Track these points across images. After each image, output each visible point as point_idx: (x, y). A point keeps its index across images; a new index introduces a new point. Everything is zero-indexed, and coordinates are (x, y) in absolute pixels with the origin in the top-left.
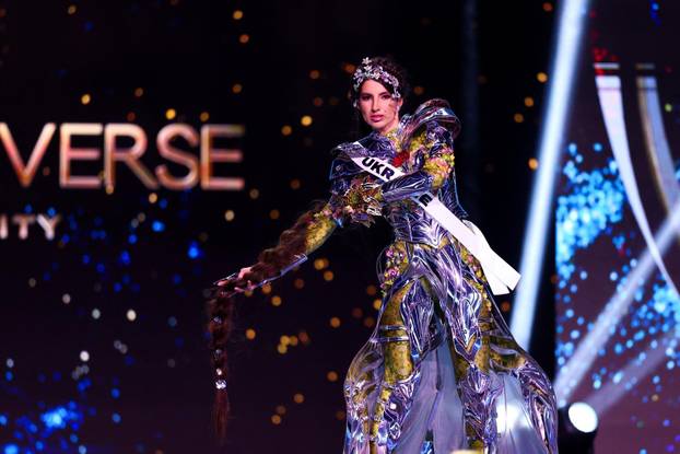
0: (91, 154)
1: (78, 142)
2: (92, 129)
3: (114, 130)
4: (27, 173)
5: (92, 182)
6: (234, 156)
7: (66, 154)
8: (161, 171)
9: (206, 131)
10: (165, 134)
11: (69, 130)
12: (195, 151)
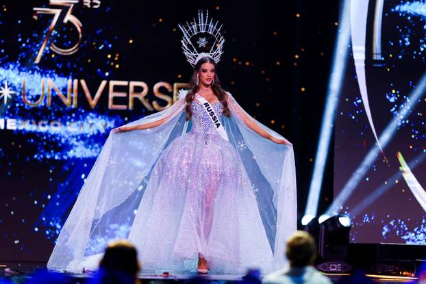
0: (123, 95)
1: (117, 89)
3: (133, 84)
4: (93, 103)
5: (123, 107)
7: (112, 95)
8: (154, 103)
9: (175, 85)
10: (157, 86)
11: (113, 83)
12: (171, 94)
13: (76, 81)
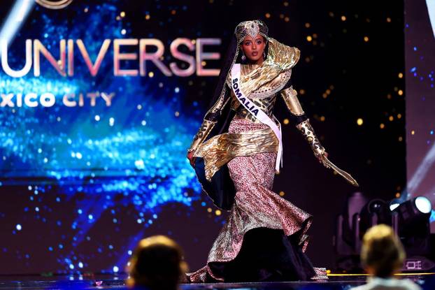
0: (132, 56)
1: (124, 49)
2: (133, 42)
4: (94, 69)
6: (215, 56)
7: (117, 56)
8: (173, 65)
9: (199, 42)
10: (175, 44)
11: (118, 42)
12: (193, 54)
13: (71, 42)
